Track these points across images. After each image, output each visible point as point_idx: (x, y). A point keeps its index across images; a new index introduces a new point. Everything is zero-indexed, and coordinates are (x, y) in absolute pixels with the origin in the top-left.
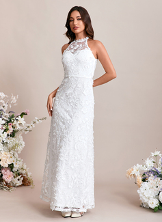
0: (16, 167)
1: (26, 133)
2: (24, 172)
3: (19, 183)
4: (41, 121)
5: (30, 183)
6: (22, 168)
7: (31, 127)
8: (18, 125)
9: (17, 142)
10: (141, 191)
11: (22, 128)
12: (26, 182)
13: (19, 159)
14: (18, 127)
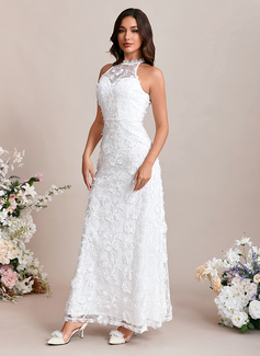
0: (23, 264)
1: (38, 210)
2: (35, 272)
3: (28, 289)
4: (62, 191)
5: (44, 289)
6: (32, 266)
7: (45, 201)
8: (24, 198)
9: (24, 224)
10: (219, 301)
11: (31, 202)
12: (38, 288)
13: (27, 252)
14: (25, 201)
